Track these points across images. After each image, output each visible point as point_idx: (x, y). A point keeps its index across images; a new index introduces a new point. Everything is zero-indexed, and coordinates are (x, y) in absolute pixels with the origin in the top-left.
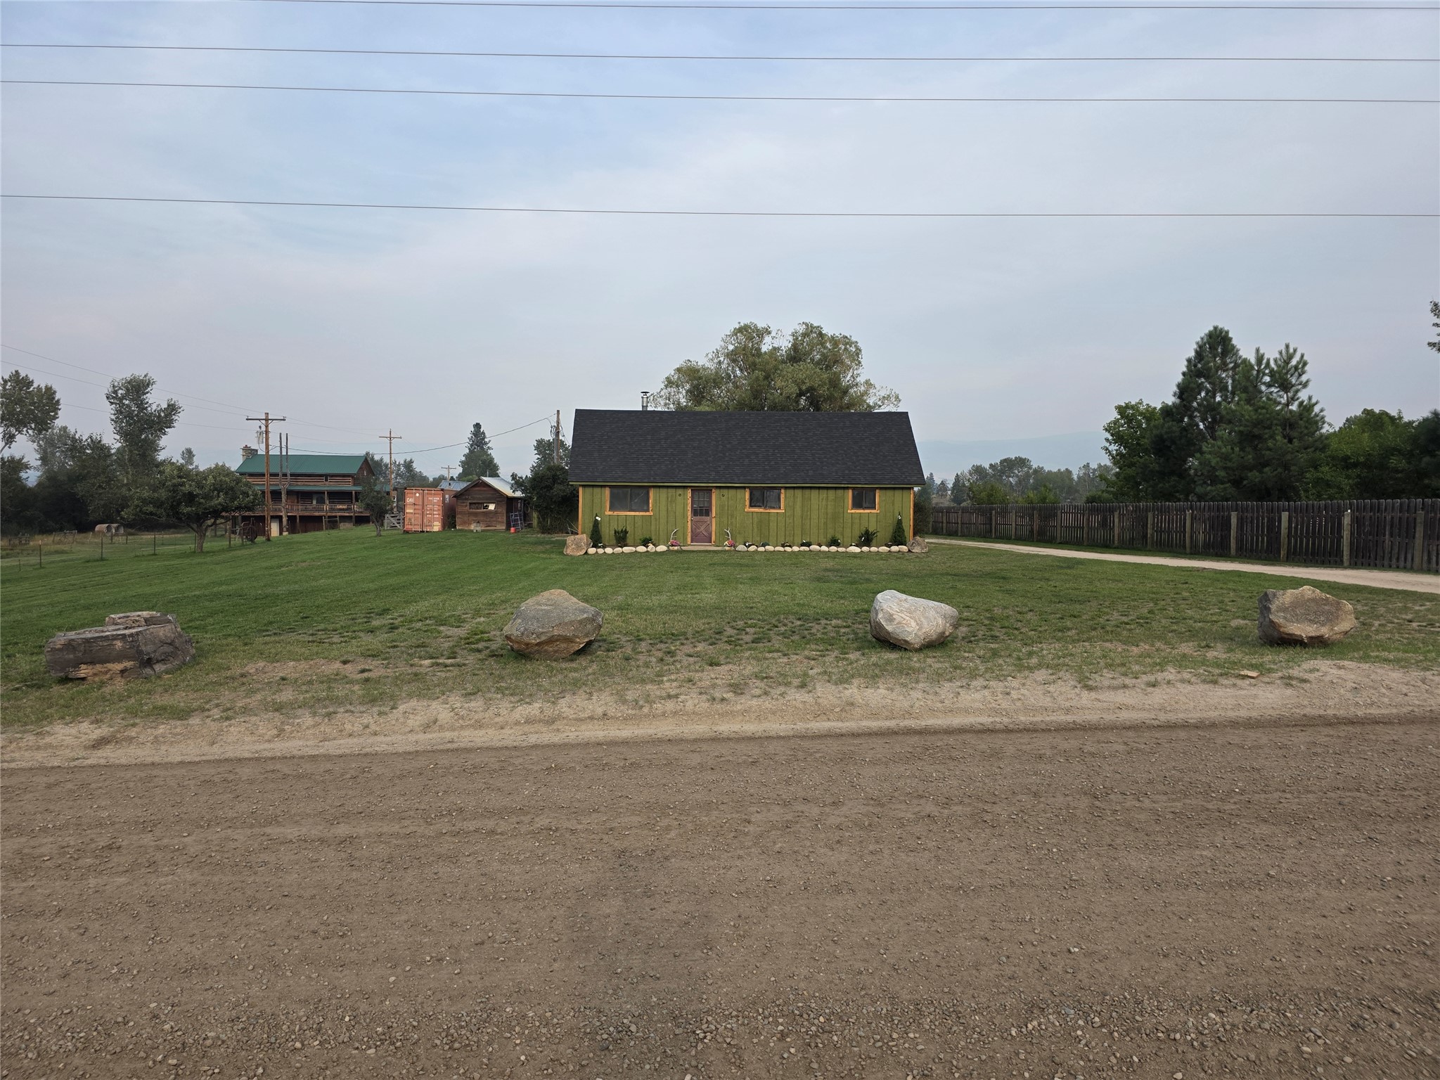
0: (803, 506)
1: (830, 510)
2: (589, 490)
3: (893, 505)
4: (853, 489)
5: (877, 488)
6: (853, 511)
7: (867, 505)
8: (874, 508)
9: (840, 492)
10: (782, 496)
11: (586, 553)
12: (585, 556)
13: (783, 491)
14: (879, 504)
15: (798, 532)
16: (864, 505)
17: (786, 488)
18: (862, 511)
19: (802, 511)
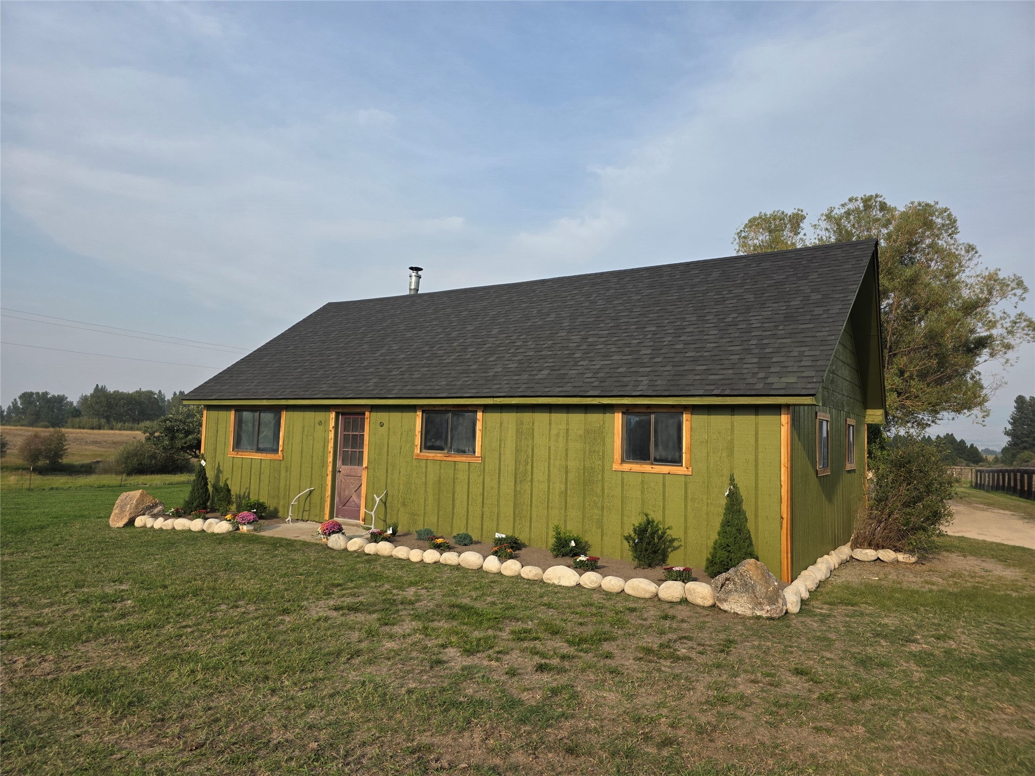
0: (518, 451)
1: (573, 464)
2: (214, 414)
3: (731, 454)
4: (627, 410)
5: (686, 408)
6: (626, 467)
7: (662, 453)
8: (677, 461)
9: (595, 418)
10: (479, 426)
11: (131, 522)
12: (128, 530)
13: (479, 415)
14: (690, 449)
15: (507, 510)
16: (652, 456)
17: (486, 408)
18: (647, 468)
19: (517, 461)
